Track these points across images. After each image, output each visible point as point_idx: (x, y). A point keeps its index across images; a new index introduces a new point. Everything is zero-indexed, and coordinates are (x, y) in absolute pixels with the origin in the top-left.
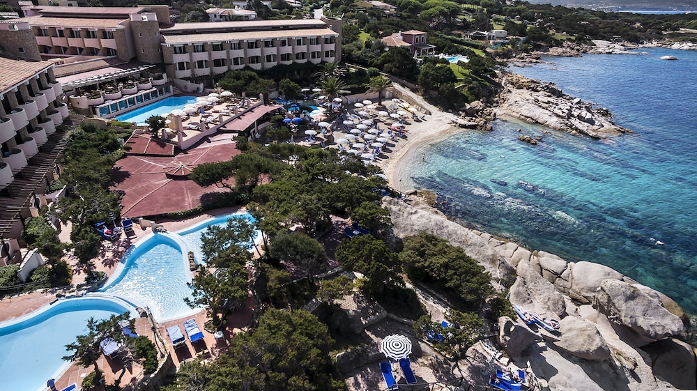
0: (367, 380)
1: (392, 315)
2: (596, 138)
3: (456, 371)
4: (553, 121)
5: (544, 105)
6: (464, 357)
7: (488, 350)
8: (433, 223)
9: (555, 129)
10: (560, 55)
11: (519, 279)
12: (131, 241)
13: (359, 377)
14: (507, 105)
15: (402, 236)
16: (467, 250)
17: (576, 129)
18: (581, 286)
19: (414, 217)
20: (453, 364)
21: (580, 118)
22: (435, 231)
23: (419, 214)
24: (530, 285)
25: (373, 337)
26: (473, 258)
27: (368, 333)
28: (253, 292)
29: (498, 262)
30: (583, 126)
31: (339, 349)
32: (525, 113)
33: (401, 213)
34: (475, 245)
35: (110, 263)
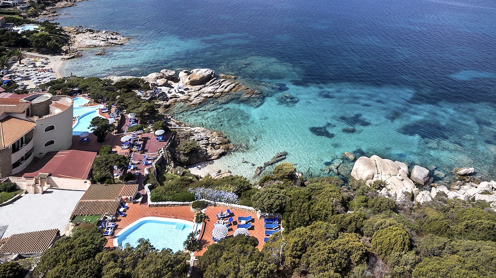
2: (122, 44)
4: (103, 43)
5: (94, 38)
9: (105, 46)
10: (63, 7)
14: (77, 43)
17: (113, 43)
21: (112, 38)
30: (114, 41)
32: (88, 44)
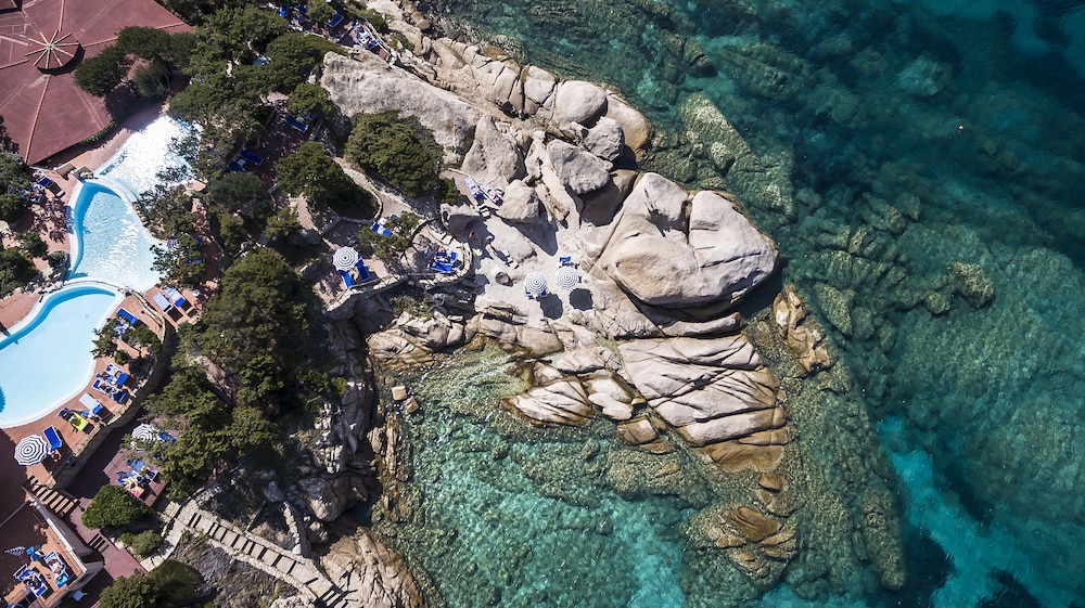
0: (330, 284)
1: (344, 218)
3: (403, 261)
6: (411, 244)
7: (433, 232)
8: (383, 90)
11: (475, 143)
12: (63, 199)
13: (324, 282)
15: (350, 114)
16: (422, 117)
18: (560, 117)
19: (361, 85)
20: (400, 254)
22: (385, 101)
23: (367, 80)
24: (486, 149)
25: (330, 244)
26: (428, 127)
27: (326, 241)
28: (211, 239)
29: (454, 129)
31: (302, 264)
33: (346, 82)
34: (430, 110)
35: (59, 237)
